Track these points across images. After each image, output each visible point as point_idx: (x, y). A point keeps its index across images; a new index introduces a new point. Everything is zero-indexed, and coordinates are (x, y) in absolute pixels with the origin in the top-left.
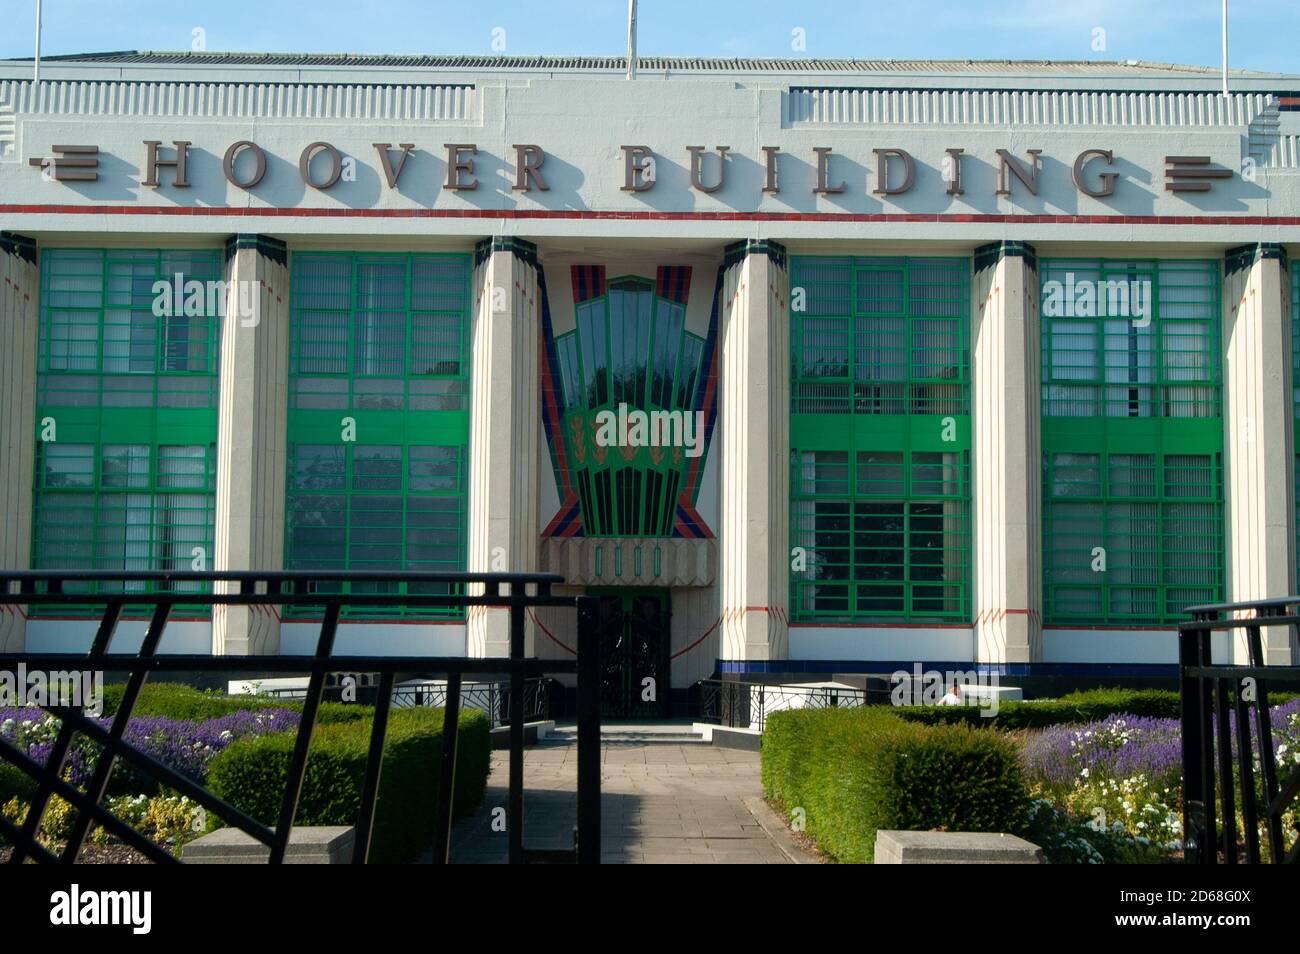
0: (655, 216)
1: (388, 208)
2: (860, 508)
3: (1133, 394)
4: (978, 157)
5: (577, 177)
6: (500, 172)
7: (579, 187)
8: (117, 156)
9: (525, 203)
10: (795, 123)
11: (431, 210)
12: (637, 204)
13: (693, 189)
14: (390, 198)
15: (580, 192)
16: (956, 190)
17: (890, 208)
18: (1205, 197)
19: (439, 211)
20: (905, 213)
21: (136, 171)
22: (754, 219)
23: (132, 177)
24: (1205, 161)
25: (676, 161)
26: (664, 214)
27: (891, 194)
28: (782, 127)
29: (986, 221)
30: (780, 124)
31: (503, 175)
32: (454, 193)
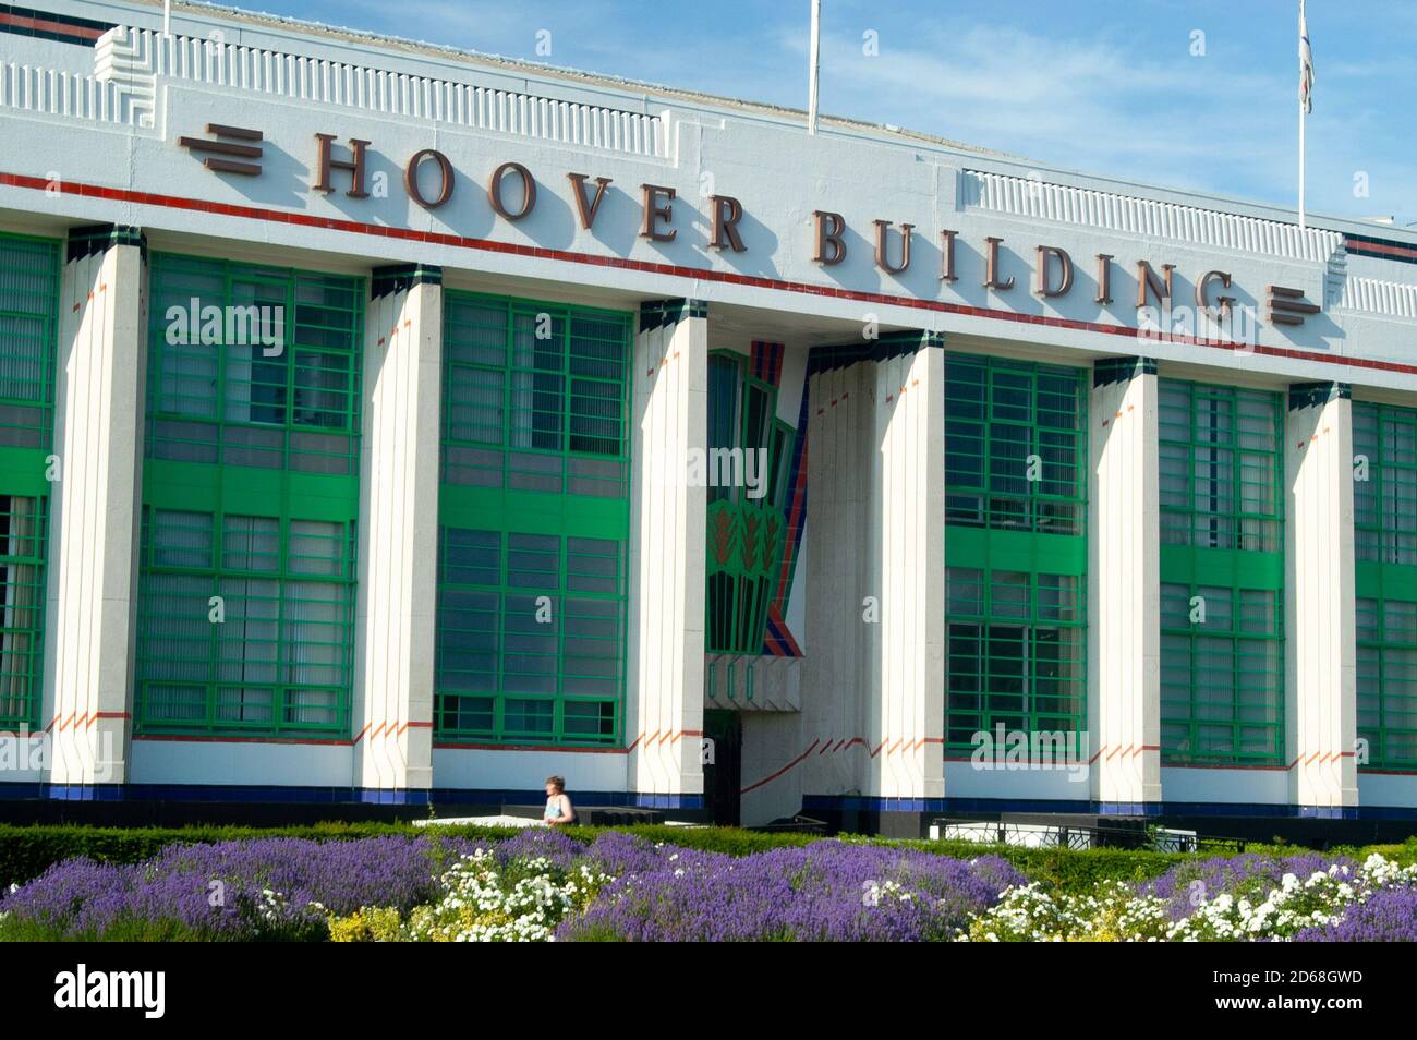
0: (841, 294)
1: (580, 251)
2: (995, 632)
3: (1214, 524)
4: (1121, 266)
5: (770, 241)
6: (696, 225)
7: (772, 253)
8: (281, 147)
9: (720, 264)
10: (967, 206)
11: (625, 261)
12: (824, 278)
13: (878, 269)
14: (584, 241)
15: (773, 258)
16: (1106, 300)
17: (1050, 312)
18: (1296, 331)
19: (633, 262)
20: (1061, 317)
21: (305, 172)
22: (931, 309)
23: (300, 177)
24: (1300, 294)
25: (862, 235)
26: (849, 292)
27: (1050, 295)
28: (957, 210)
29: (1126, 334)
30: (954, 206)
31: (697, 228)
32: (648, 242)
